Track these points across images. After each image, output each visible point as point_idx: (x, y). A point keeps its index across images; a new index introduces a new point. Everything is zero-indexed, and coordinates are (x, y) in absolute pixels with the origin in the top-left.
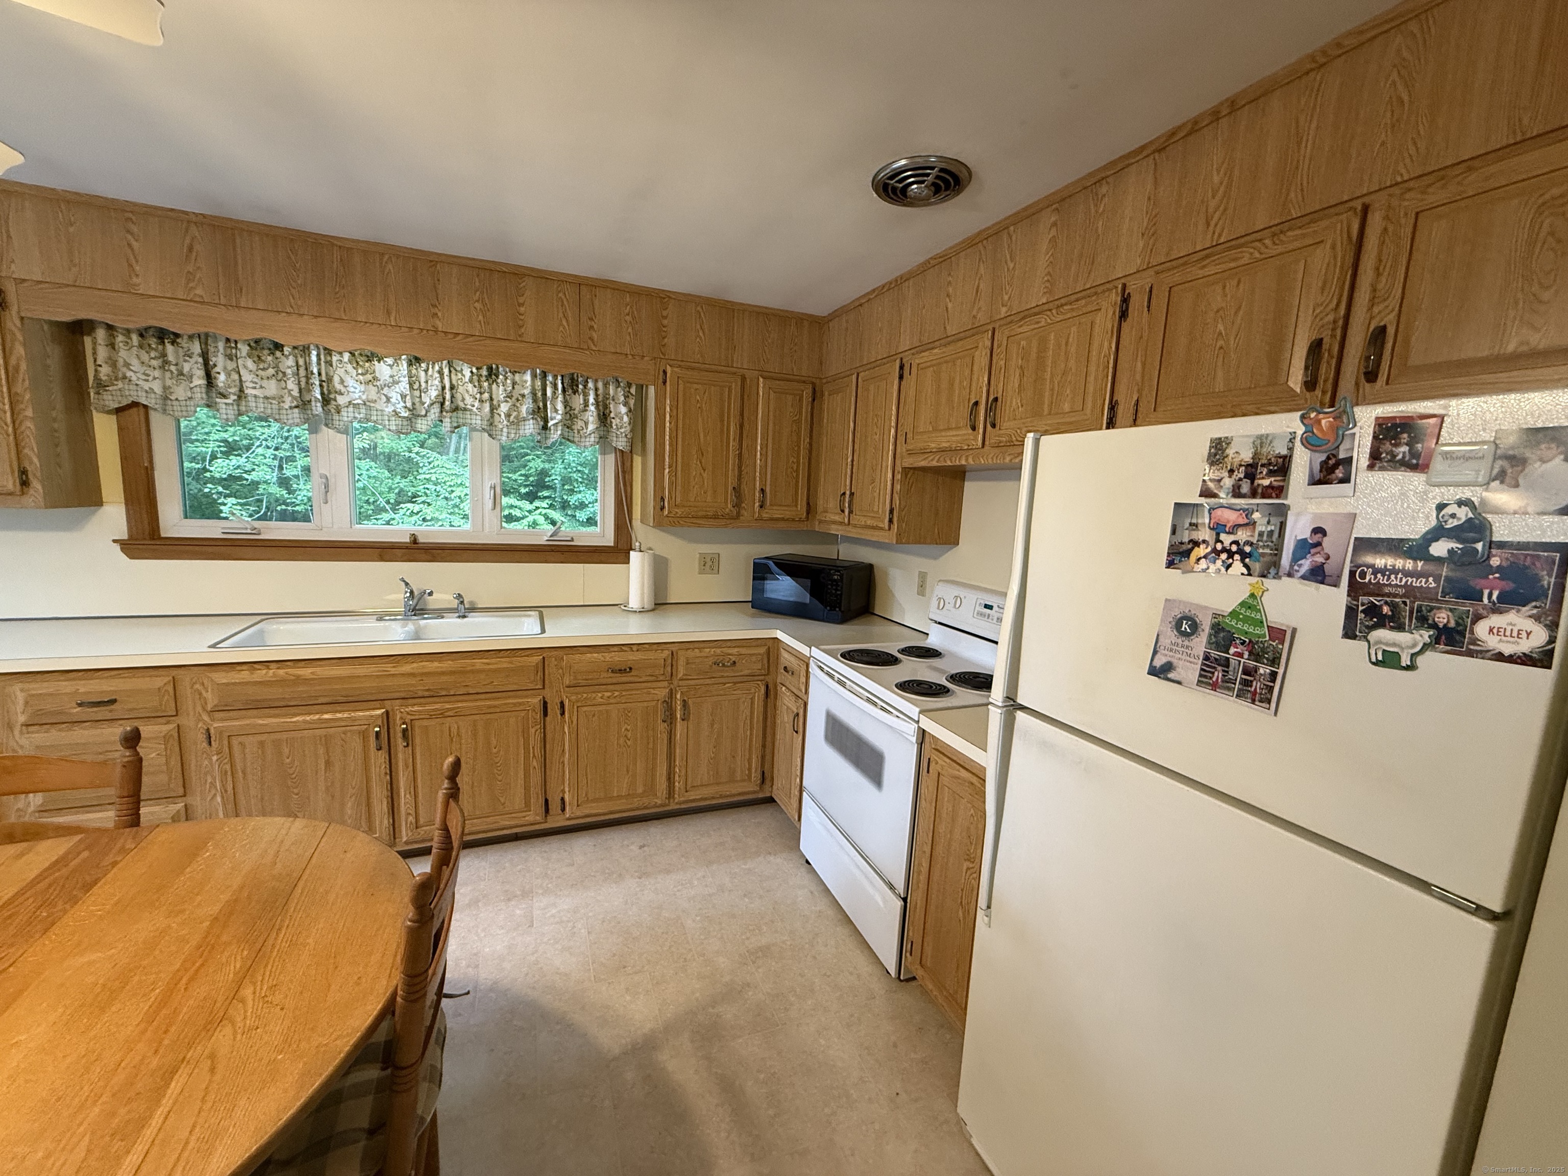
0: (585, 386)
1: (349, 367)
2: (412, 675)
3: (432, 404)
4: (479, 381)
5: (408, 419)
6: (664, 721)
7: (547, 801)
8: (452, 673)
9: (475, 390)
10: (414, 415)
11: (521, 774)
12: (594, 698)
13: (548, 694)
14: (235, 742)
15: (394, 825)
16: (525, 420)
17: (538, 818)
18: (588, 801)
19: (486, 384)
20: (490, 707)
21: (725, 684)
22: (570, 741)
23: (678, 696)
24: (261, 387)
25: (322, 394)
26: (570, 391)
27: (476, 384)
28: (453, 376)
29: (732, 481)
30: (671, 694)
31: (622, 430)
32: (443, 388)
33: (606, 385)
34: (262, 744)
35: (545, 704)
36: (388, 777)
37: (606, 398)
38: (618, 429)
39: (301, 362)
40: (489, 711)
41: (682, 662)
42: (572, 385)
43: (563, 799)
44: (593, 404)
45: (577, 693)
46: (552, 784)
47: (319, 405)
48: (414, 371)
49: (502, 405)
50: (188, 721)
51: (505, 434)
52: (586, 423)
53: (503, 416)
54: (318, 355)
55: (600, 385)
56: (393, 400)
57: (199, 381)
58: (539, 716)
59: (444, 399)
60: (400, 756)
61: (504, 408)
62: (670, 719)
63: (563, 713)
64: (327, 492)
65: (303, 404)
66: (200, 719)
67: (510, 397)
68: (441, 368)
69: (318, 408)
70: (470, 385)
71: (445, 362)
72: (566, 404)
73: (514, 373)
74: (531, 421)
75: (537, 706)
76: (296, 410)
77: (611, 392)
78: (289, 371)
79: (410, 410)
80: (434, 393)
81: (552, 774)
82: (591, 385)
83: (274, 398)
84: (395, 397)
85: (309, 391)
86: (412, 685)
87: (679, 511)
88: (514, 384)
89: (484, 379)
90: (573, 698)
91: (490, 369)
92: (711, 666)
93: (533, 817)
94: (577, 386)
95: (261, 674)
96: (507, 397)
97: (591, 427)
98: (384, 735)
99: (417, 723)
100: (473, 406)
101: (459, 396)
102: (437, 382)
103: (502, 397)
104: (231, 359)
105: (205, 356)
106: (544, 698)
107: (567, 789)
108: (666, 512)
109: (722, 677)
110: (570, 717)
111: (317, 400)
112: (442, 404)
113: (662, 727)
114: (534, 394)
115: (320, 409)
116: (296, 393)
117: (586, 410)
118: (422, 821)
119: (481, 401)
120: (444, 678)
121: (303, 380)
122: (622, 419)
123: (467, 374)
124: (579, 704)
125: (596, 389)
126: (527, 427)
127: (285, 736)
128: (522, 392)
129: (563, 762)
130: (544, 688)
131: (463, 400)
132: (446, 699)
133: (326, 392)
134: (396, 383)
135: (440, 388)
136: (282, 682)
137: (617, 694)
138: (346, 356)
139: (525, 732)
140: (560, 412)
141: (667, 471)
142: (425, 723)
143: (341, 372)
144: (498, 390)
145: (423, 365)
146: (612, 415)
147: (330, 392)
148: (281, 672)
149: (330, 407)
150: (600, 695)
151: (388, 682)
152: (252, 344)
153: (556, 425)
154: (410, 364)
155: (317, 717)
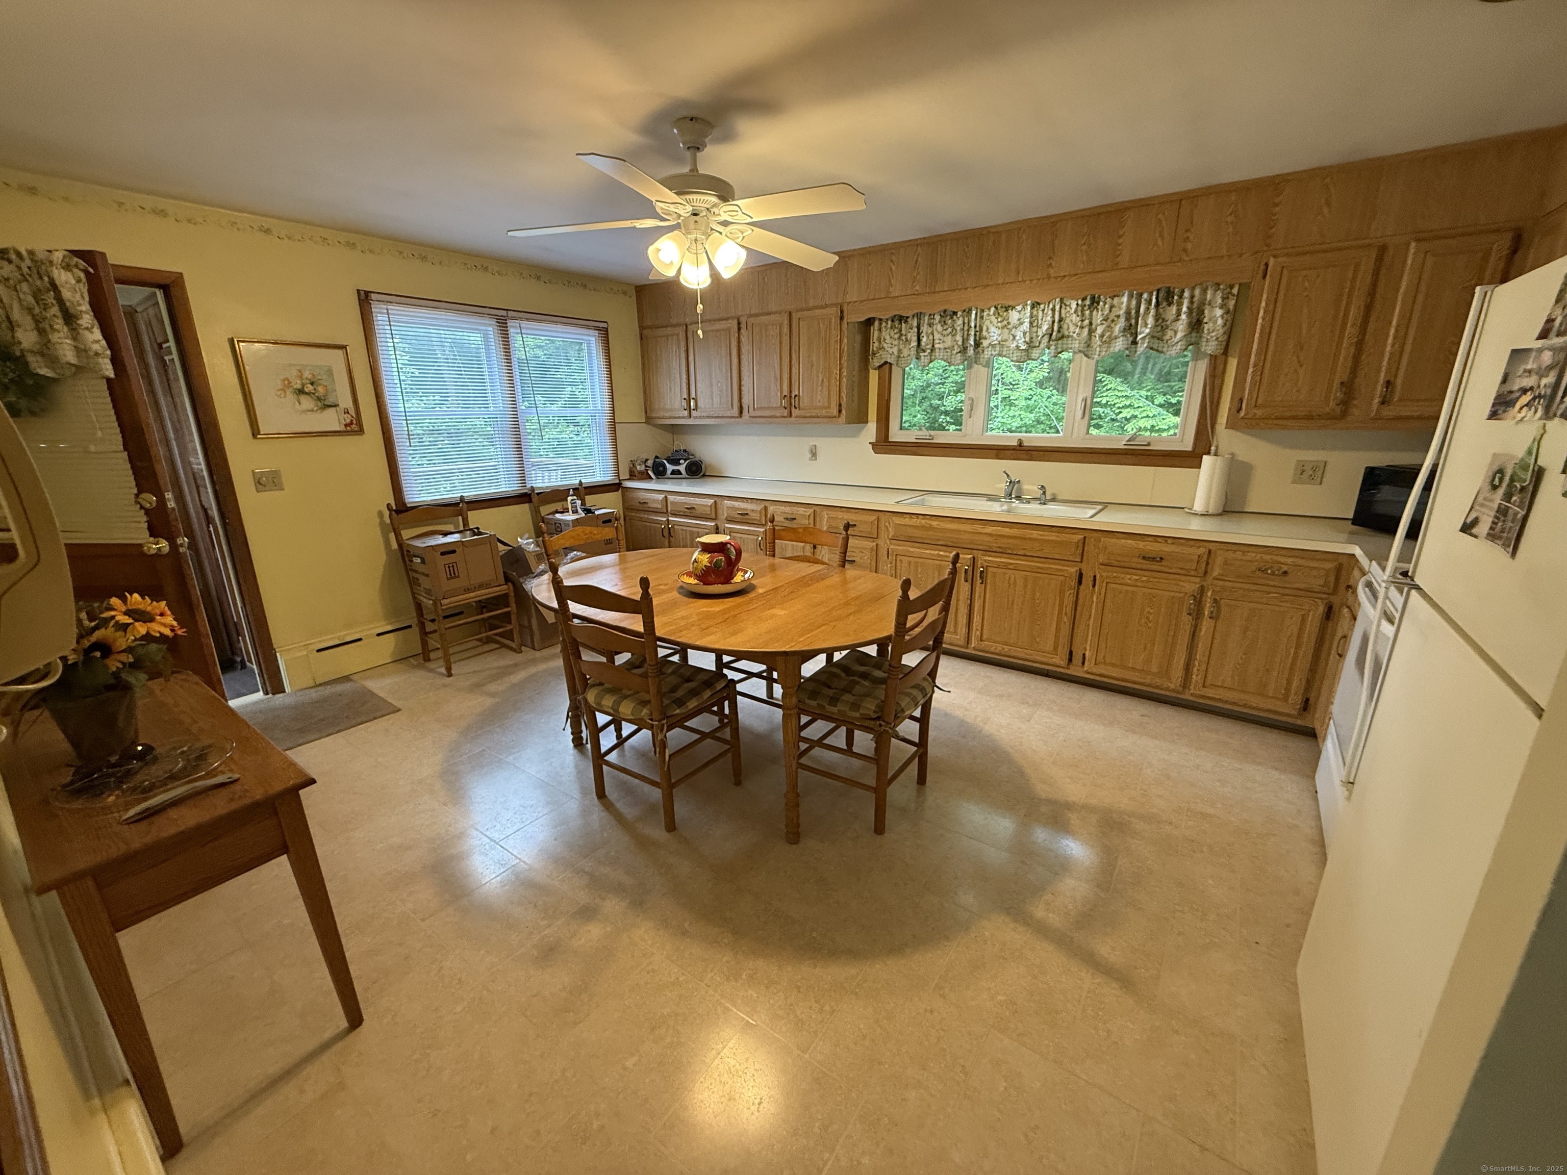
0: (1181, 297)
1: (993, 318)
2: (990, 535)
3: (1043, 337)
4: (1082, 311)
5: (1026, 350)
6: (1190, 614)
7: (1071, 653)
8: (1015, 537)
9: (1078, 319)
10: (1031, 345)
11: (1054, 624)
12: (1123, 578)
13: (1084, 566)
14: (899, 558)
15: (969, 633)
16: (1116, 338)
17: (1062, 662)
18: (1105, 663)
19: (1087, 312)
20: (1039, 568)
21: (1269, 593)
22: (1096, 610)
23: (1209, 594)
24: (944, 342)
25: (975, 340)
26: (1165, 304)
27: (1080, 314)
28: (1063, 311)
29: (1342, 374)
30: (1202, 590)
31: (1213, 334)
32: (1053, 322)
33: (1204, 291)
34: (910, 562)
35: (1081, 576)
36: (969, 602)
37: (1202, 303)
38: (1209, 333)
39: (966, 321)
40: (1037, 571)
41: (1219, 560)
42: (1167, 297)
43: (1084, 655)
44: (1185, 313)
45: (1108, 571)
46: (1077, 641)
47: (972, 348)
48: (1035, 312)
49: (1098, 328)
50: (881, 542)
51: (1097, 353)
52: (1176, 333)
53: (1097, 338)
54: (976, 314)
55: (1197, 292)
56: (1017, 338)
57: (914, 344)
58: (1074, 583)
59: (1053, 331)
60: (977, 588)
61: (1100, 330)
62: (1197, 614)
63: (1094, 586)
64: (971, 410)
65: (964, 350)
66: (886, 543)
67: (1106, 320)
68: (1054, 306)
69: (971, 352)
70: (1074, 315)
71: (1058, 300)
72: (1157, 317)
73: (1112, 298)
74: (1121, 338)
75: (1074, 575)
76: (959, 354)
77: (1209, 297)
78: (958, 328)
79: (1027, 343)
80: (1045, 327)
81: (1079, 632)
82: (1187, 294)
83: (949, 348)
84: (1019, 335)
85: (968, 339)
86: (990, 542)
87: (1259, 412)
88: (1112, 307)
89: (1087, 307)
90: (1105, 574)
91: (1093, 298)
92: (1254, 572)
93: (1058, 661)
94: (1173, 297)
95: (914, 521)
96: (1104, 320)
97: (1180, 335)
98: (970, 573)
99: (990, 569)
100: (1074, 333)
101: (1065, 326)
102: (1049, 318)
103: (1099, 321)
104: (930, 326)
105: (918, 327)
106: (1080, 569)
107: (1088, 648)
108: (1242, 413)
109: (1268, 585)
110: (1100, 590)
111: (971, 345)
112: (1051, 335)
113: (1186, 621)
114: (1128, 313)
115: (972, 352)
116: (960, 343)
117: (1178, 320)
118: (984, 637)
119: (1082, 327)
120: (1011, 541)
121: (966, 333)
122: (1216, 322)
123: (1074, 306)
124: (1108, 581)
125: (1192, 297)
126: (1118, 344)
127: (921, 560)
128: (1118, 313)
129: (1089, 625)
130: (1081, 562)
131: (1068, 328)
132: (1009, 556)
133: (978, 339)
134: (1021, 324)
135: (1051, 322)
136: (923, 527)
137: (1145, 578)
138: (993, 309)
139: (1062, 593)
140: (1149, 326)
141: (1251, 370)
142: (995, 570)
143: (987, 323)
144: (1097, 315)
145: (1042, 306)
146: (1205, 320)
147: (980, 339)
148: (923, 521)
149: (979, 349)
150: (1128, 576)
151: (977, 537)
152: (942, 314)
153: (1143, 338)
154: (1033, 307)
155: (936, 552)
